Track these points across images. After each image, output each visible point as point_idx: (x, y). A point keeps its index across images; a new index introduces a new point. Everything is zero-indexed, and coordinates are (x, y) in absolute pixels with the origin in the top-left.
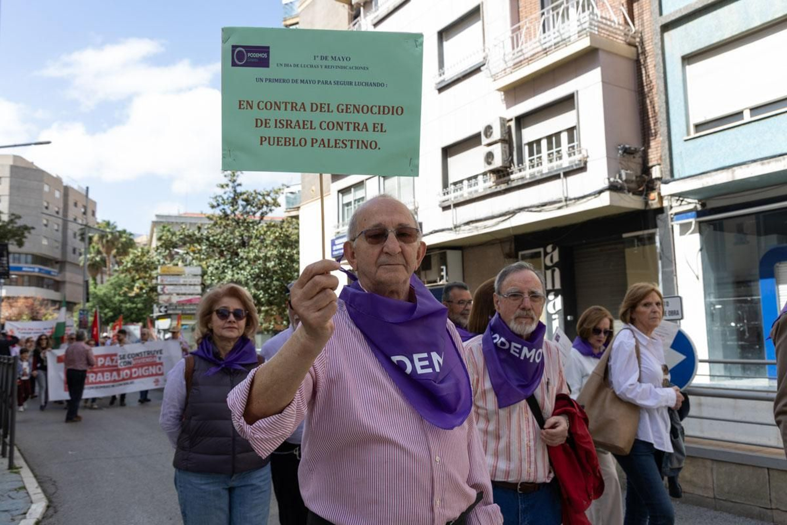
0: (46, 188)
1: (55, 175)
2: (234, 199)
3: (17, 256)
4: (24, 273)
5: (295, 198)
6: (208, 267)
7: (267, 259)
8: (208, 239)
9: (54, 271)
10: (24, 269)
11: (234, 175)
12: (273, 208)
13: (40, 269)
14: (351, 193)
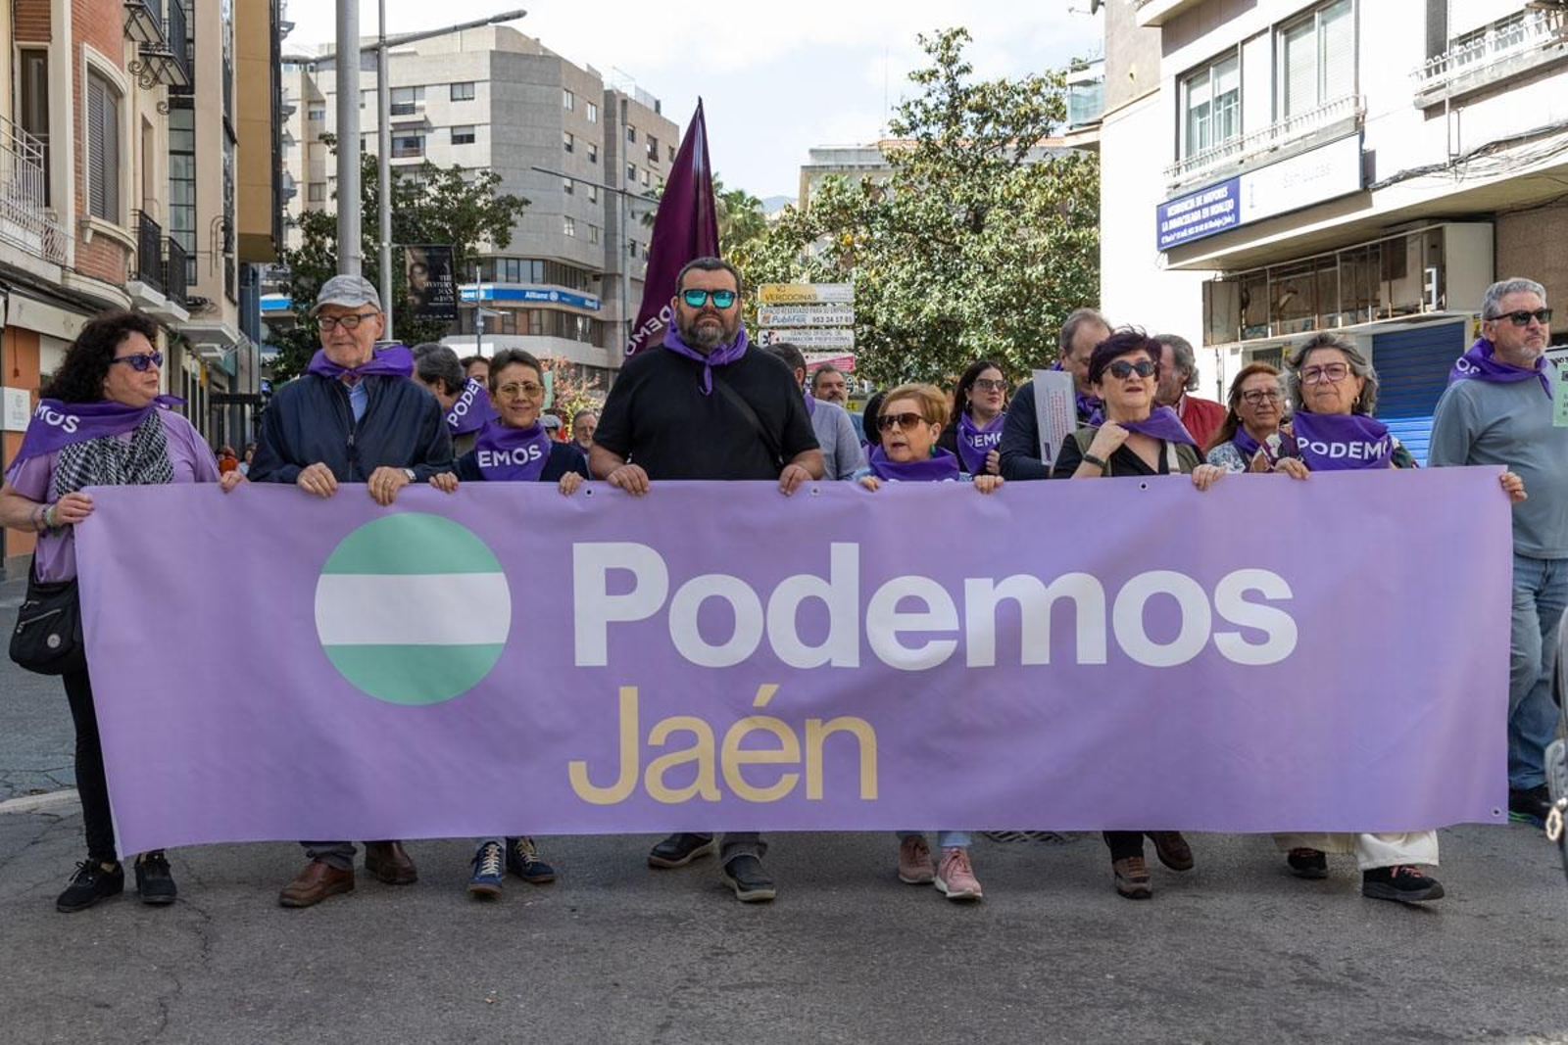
0: (566, 101)
1: (585, 69)
2: (952, 106)
3: (513, 264)
4: (529, 305)
5: (1093, 98)
6: (885, 283)
7: (1026, 259)
8: (886, 214)
9: (592, 297)
10: (528, 295)
11: (949, 47)
12: (1052, 123)
13: (561, 294)
14: (1208, 80)
